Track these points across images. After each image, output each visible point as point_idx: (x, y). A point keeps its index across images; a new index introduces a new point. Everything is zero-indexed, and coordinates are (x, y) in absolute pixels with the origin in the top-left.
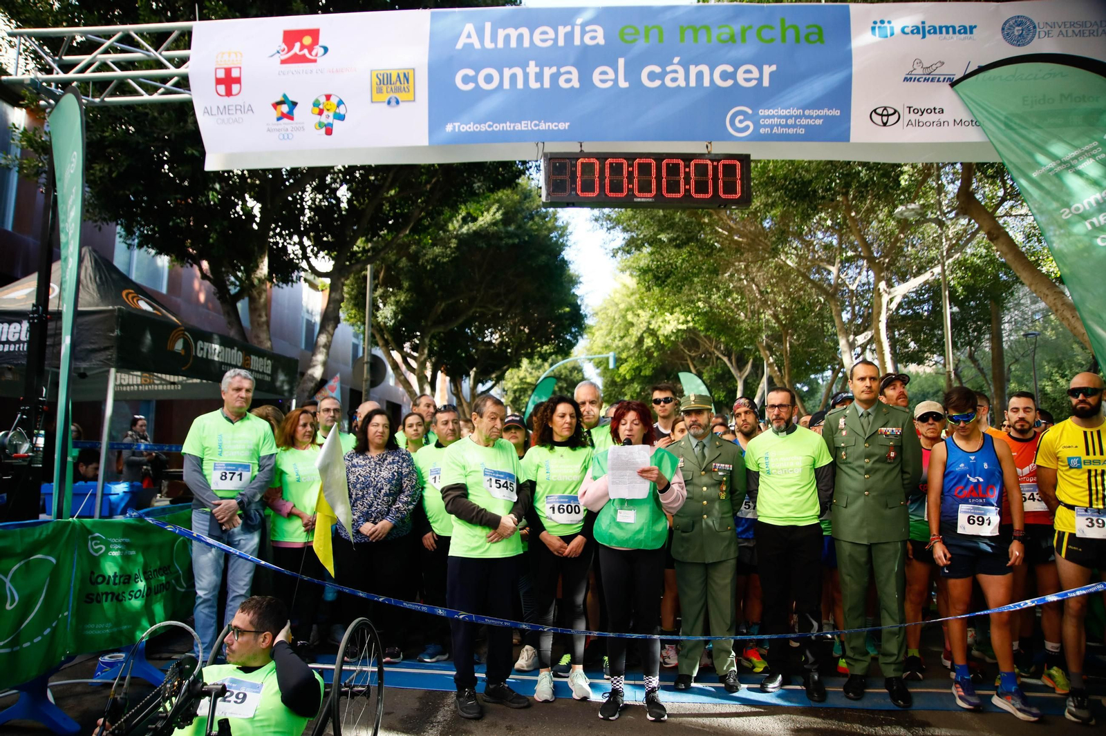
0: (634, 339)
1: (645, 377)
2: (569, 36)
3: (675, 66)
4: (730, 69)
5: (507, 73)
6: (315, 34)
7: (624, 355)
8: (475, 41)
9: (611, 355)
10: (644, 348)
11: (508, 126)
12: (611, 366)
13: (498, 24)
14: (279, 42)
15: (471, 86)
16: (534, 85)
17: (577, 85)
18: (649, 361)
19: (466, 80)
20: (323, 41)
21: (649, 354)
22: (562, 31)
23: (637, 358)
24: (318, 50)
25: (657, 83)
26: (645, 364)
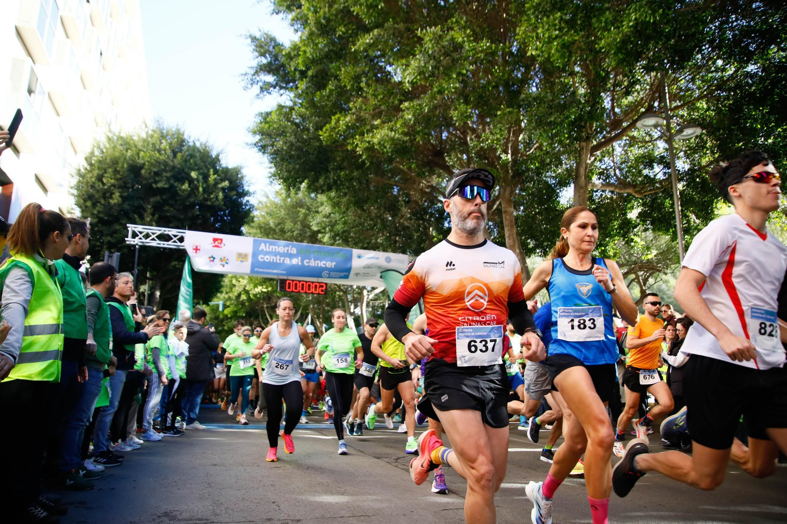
0: (236, 294)
2: (288, 250)
3: (312, 261)
4: (324, 262)
5: (272, 258)
6: (221, 240)
7: (228, 303)
8: (264, 248)
9: (221, 303)
10: (241, 299)
11: (270, 271)
12: (221, 309)
13: (271, 244)
14: (211, 241)
15: (262, 260)
16: (278, 261)
18: (242, 308)
19: (262, 258)
20: (224, 242)
21: (243, 303)
22: (286, 248)
23: (236, 305)
24: (222, 245)
25: (307, 264)
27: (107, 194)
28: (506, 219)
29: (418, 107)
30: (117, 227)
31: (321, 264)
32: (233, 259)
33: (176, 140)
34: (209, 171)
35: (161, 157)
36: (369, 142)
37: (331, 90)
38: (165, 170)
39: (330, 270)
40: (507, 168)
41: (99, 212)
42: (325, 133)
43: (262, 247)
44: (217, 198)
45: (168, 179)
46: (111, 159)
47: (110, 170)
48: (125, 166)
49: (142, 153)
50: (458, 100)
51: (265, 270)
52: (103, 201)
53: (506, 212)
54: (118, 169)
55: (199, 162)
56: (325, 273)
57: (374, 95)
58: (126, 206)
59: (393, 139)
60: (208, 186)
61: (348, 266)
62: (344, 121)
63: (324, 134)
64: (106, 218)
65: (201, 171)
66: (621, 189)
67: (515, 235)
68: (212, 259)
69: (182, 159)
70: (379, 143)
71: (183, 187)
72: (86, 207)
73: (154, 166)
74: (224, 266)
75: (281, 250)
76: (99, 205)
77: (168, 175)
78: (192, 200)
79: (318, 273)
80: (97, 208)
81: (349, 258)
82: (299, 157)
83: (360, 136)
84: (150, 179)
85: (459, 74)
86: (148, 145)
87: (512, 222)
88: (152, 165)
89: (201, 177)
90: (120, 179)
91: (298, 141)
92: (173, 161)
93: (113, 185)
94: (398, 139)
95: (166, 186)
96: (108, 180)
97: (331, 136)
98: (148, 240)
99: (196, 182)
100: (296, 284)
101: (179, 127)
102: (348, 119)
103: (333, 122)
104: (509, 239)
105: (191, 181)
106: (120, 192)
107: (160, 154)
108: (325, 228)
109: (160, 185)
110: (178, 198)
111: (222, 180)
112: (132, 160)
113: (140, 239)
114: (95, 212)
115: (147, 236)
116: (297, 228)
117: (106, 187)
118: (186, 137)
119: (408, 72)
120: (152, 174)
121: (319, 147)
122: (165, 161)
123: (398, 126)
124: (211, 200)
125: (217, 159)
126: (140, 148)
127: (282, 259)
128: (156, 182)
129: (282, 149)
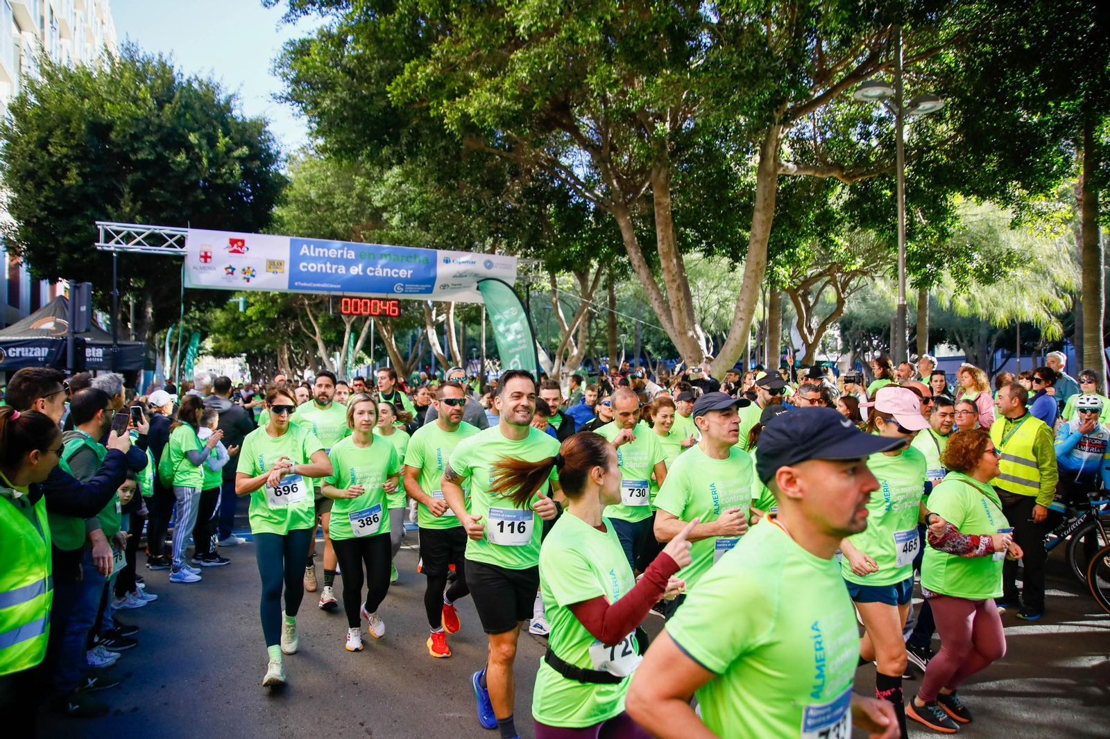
1: (269, 319)
2: (342, 254)
3: (379, 268)
4: (396, 270)
5: (319, 266)
6: (243, 241)
7: (252, 300)
8: (307, 252)
9: (241, 300)
11: (318, 285)
12: (241, 309)
13: (317, 246)
14: (227, 243)
15: (305, 270)
16: (329, 271)
17: (344, 272)
18: (273, 306)
19: (304, 267)
20: (246, 245)
22: (340, 252)
23: (263, 303)
24: (244, 249)
25: (372, 274)
26: (270, 307)
27: (57, 171)
28: (659, 214)
29: (537, 60)
30: (80, 222)
31: (392, 273)
32: (261, 269)
33: (160, 81)
34: (215, 130)
35: (139, 112)
36: (463, 110)
37: (402, 16)
38: (146, 131)
39: (406, 281)
40: (664, 141)
41: (47, 198)
42: (395, 89)
43: (304, 250)
44: (231, 174)
45: (153, 145)
46: (59, 114)
47: (58, 132)
48: (83, 127)
49: (108, 106)
50: (598, 55)
51: (310, 285)
52: (52, 183)
53: (659, 204)
54: (71, 131)
55: (199, 116)
56: (398, 287)
57: (468, 32)
58: (91, 190)
59: (498, 108)
60: (216, 155)
61: (432, 275)
62: (423, 72)
63: (394, 92)
64: (60, 208)
65: (203, 131)
66: (823, 173)
67: (671, 238)
68: (231, 271)
69: (172, 113)
70: (478, 114)
71: (179, 159)
72: (26, 191)
73: (130, 126)
74: (248, 281)
75: (332, 253)
76: (46, 187)
77: (153, 139)
78: (194, 178)
79: (387, 285)
80: (45, 193)
81: (433, 264)
82: (355, 120)
83: (448, 99)
84: (124, 144)
85: (600, 19)
86: (117, 90)
87: (667, 218)
88: (126, 123)
89: (204, 142)
90: (78, 146)
91: (354, 96)
92: (158, 116)
93: (66, 156)
94: (505, 107)
95: (151, 157)
96: (58, 150)
97: (402, 94)
98: (130, 245)
99: (197, 150)
100: (356, 303)
101: (164, 59)
102: (429, 70)
103: (406, 74)
104: (663, 244)
105: (189, 148)
106: (78, 167)
107: (138, 107)
108: (392, 205)
109: (141, 156)
110: (170, 174)
111: (238, 145)
112: (93, 115)
113: (118, 242)
114: (42, 199)
115: (129, 238)
116: (352, 203)
117: (55, 159)
118: (175, 73)
119: (523, 13)
120: (128, 137)
121: (385, 107)
122: (146, 117)
123: (506, 85)
124: (221, 176)
125: (227, 108)
126: (104, 96)
127: (334, 267)
128: (135, 151)
129: (330, 110)
